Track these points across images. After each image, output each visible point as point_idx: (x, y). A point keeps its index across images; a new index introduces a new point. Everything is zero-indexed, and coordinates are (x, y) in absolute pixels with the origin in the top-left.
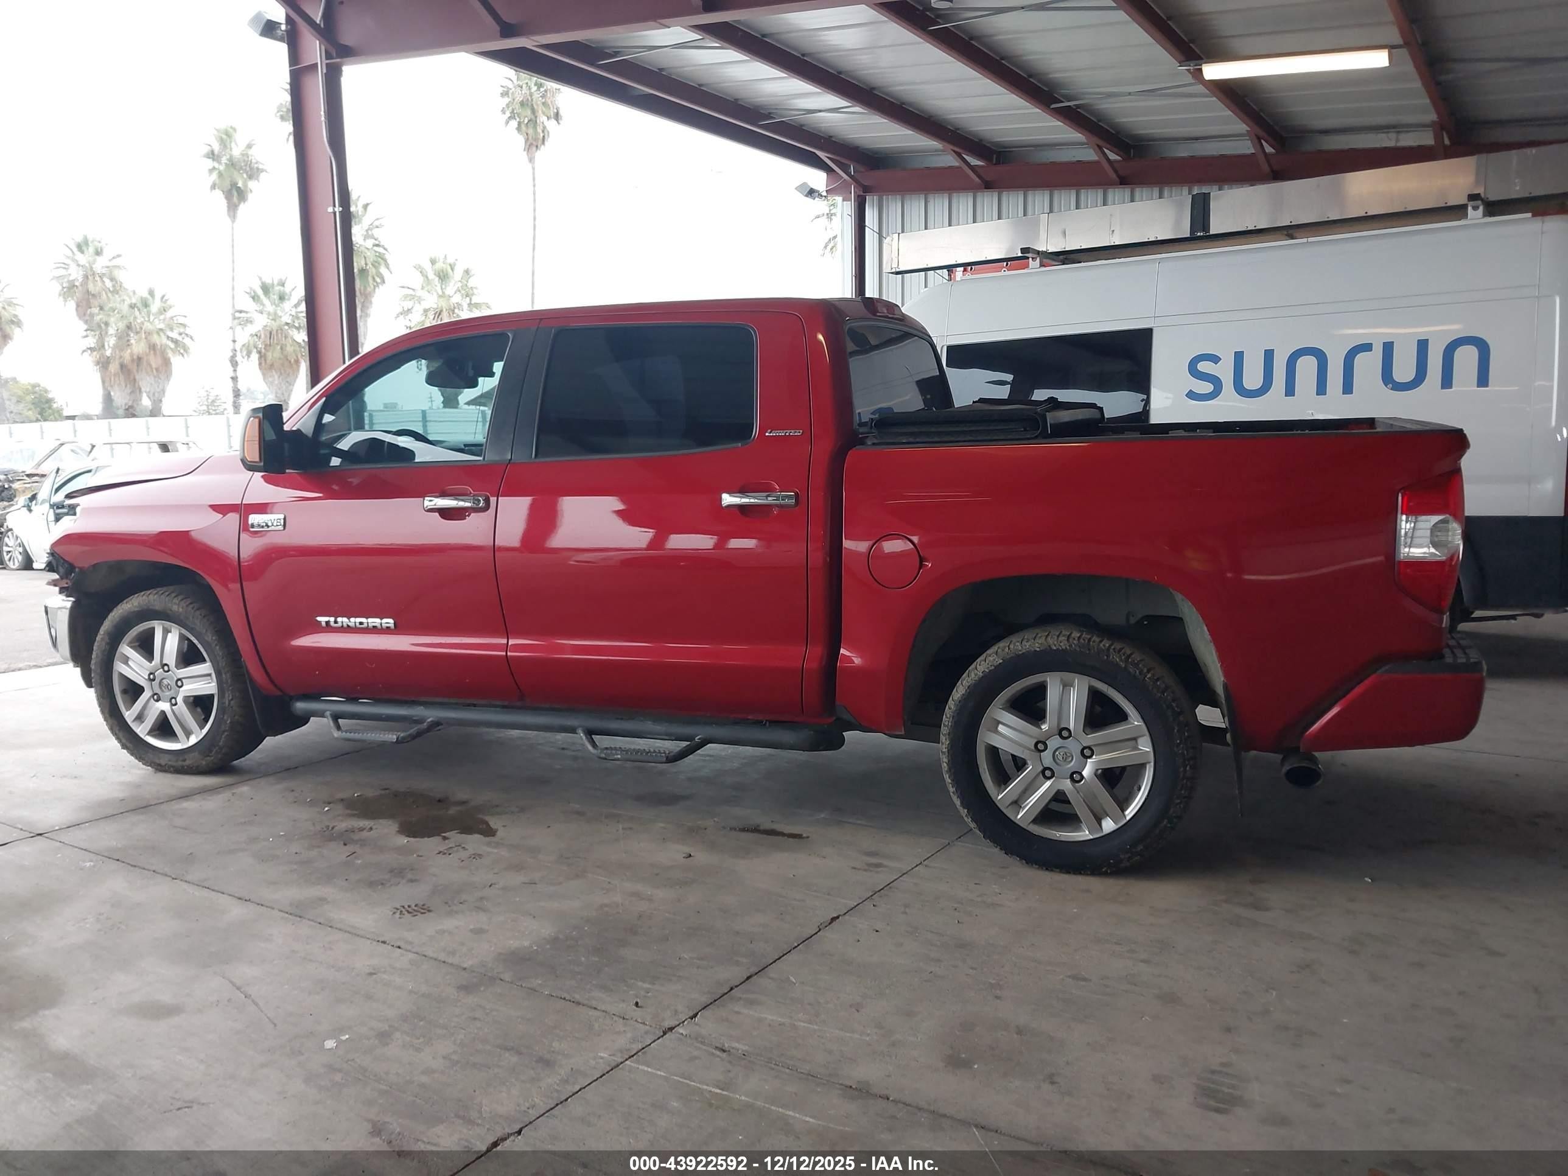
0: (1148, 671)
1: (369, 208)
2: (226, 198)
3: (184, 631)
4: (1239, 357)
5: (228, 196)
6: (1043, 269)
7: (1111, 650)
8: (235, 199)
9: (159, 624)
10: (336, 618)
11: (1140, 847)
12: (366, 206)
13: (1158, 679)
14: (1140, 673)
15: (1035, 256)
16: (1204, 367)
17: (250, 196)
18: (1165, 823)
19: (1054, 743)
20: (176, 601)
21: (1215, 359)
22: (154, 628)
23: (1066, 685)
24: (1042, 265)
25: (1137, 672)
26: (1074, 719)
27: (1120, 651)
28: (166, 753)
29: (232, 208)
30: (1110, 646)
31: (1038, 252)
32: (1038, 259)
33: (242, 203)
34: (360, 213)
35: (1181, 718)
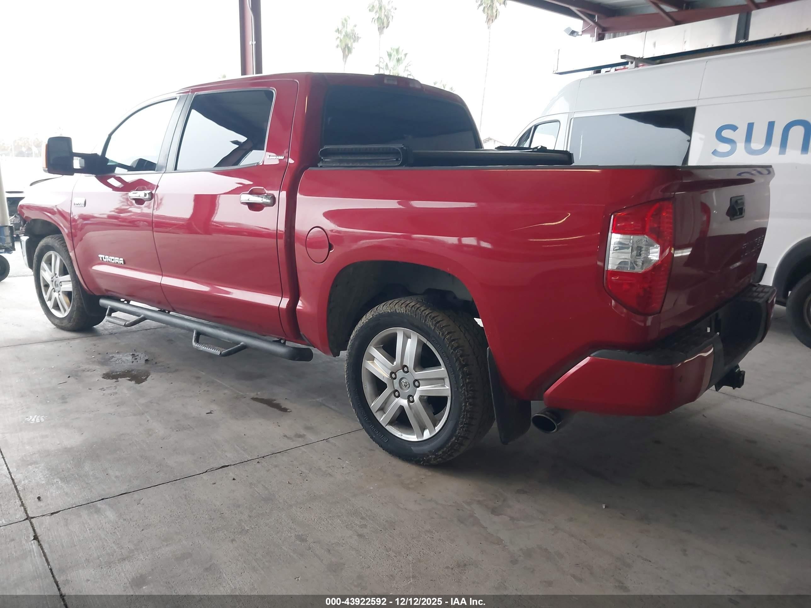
0: (448, 333)
1: (407, 55)
2: (343, 52)
3: (62, 258)
4: (750, 126)
5: (344, 51)
6: (637, 69)
7: (428, 317)
8: (347, 52)
9: (54, 253)
10: (109, 257)
11: (440, 453)
12: (406, 55)
13: (453, 340)
14: (443, 334)
15: (632, 60)
16: (726, 133)
17: (353, 51)
18: (454, 439)
19: (400, 374)
20: (57, 241)
21: (734, 128)
22: (51, 255)
23: (407, 337)
24: (637, 66)
25: (441, 333)
26: (410, 361)
27: (434, 318)
28: (57, 319)
29: (345, 57)
30: (428, 314)
31: (634, 58)
32: (634, 63)
33: (350, 54)
34: (402, 59)
35: (465, 369)
